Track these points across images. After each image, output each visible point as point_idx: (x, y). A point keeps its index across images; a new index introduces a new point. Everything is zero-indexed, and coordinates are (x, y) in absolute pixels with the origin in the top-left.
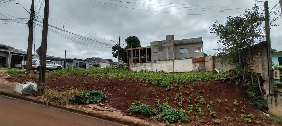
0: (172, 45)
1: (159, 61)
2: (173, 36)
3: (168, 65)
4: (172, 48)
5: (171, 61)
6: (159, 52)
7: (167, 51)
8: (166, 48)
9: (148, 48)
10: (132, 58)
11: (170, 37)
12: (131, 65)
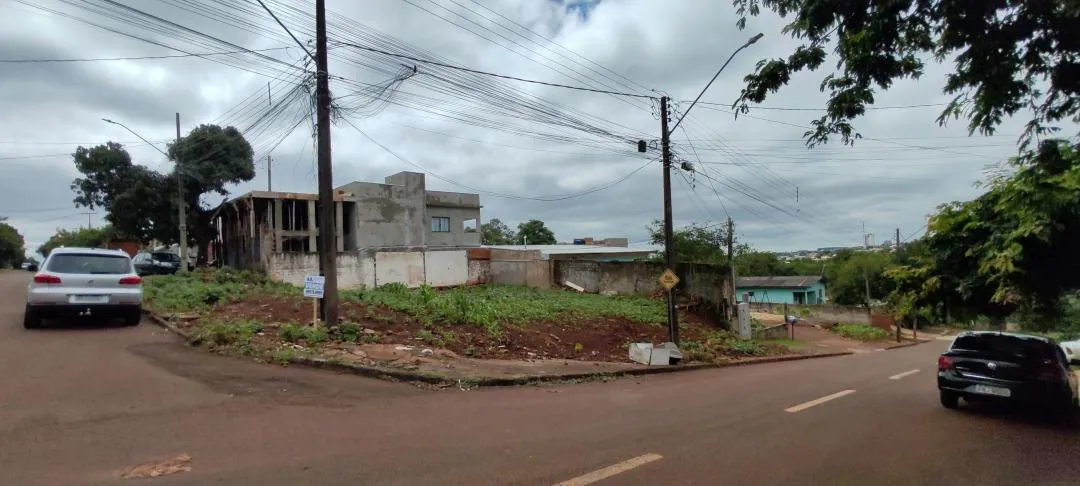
0: (418, 203)
1: (384, 250)
2: (422, 176)
3: (410, 267)
4: (419, 214)
5: (418, 253)
6: (383, 221)
7: (407, 221)
8: (403, 210)
9: (346, 200)
10: (280, 232)
11: (415, 179)
12: (274, 260)
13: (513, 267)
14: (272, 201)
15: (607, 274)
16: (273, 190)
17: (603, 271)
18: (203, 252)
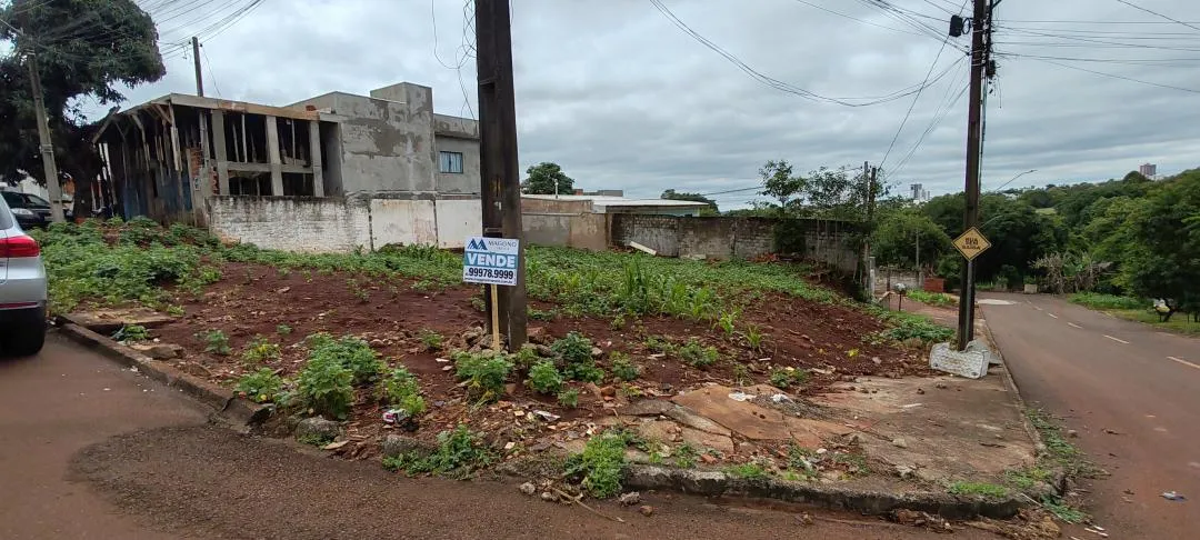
0: (427, 132)
1: (382, 196)
2: (429, 91)
3: (416, 220)
4: (426, 145)
5: (426, 202)
6: (379, 154)
7: (411, 155)
8: (404, 139)
9: (324, 118)
10: (223, 165)
11: (419, 95)
12: (218, 207)
13: (551, 223)
14: (207, 112)
15: (691, 233)
16: (206, 95)
17: (685, 230)
18: (82, 194)
